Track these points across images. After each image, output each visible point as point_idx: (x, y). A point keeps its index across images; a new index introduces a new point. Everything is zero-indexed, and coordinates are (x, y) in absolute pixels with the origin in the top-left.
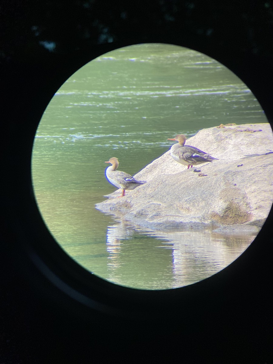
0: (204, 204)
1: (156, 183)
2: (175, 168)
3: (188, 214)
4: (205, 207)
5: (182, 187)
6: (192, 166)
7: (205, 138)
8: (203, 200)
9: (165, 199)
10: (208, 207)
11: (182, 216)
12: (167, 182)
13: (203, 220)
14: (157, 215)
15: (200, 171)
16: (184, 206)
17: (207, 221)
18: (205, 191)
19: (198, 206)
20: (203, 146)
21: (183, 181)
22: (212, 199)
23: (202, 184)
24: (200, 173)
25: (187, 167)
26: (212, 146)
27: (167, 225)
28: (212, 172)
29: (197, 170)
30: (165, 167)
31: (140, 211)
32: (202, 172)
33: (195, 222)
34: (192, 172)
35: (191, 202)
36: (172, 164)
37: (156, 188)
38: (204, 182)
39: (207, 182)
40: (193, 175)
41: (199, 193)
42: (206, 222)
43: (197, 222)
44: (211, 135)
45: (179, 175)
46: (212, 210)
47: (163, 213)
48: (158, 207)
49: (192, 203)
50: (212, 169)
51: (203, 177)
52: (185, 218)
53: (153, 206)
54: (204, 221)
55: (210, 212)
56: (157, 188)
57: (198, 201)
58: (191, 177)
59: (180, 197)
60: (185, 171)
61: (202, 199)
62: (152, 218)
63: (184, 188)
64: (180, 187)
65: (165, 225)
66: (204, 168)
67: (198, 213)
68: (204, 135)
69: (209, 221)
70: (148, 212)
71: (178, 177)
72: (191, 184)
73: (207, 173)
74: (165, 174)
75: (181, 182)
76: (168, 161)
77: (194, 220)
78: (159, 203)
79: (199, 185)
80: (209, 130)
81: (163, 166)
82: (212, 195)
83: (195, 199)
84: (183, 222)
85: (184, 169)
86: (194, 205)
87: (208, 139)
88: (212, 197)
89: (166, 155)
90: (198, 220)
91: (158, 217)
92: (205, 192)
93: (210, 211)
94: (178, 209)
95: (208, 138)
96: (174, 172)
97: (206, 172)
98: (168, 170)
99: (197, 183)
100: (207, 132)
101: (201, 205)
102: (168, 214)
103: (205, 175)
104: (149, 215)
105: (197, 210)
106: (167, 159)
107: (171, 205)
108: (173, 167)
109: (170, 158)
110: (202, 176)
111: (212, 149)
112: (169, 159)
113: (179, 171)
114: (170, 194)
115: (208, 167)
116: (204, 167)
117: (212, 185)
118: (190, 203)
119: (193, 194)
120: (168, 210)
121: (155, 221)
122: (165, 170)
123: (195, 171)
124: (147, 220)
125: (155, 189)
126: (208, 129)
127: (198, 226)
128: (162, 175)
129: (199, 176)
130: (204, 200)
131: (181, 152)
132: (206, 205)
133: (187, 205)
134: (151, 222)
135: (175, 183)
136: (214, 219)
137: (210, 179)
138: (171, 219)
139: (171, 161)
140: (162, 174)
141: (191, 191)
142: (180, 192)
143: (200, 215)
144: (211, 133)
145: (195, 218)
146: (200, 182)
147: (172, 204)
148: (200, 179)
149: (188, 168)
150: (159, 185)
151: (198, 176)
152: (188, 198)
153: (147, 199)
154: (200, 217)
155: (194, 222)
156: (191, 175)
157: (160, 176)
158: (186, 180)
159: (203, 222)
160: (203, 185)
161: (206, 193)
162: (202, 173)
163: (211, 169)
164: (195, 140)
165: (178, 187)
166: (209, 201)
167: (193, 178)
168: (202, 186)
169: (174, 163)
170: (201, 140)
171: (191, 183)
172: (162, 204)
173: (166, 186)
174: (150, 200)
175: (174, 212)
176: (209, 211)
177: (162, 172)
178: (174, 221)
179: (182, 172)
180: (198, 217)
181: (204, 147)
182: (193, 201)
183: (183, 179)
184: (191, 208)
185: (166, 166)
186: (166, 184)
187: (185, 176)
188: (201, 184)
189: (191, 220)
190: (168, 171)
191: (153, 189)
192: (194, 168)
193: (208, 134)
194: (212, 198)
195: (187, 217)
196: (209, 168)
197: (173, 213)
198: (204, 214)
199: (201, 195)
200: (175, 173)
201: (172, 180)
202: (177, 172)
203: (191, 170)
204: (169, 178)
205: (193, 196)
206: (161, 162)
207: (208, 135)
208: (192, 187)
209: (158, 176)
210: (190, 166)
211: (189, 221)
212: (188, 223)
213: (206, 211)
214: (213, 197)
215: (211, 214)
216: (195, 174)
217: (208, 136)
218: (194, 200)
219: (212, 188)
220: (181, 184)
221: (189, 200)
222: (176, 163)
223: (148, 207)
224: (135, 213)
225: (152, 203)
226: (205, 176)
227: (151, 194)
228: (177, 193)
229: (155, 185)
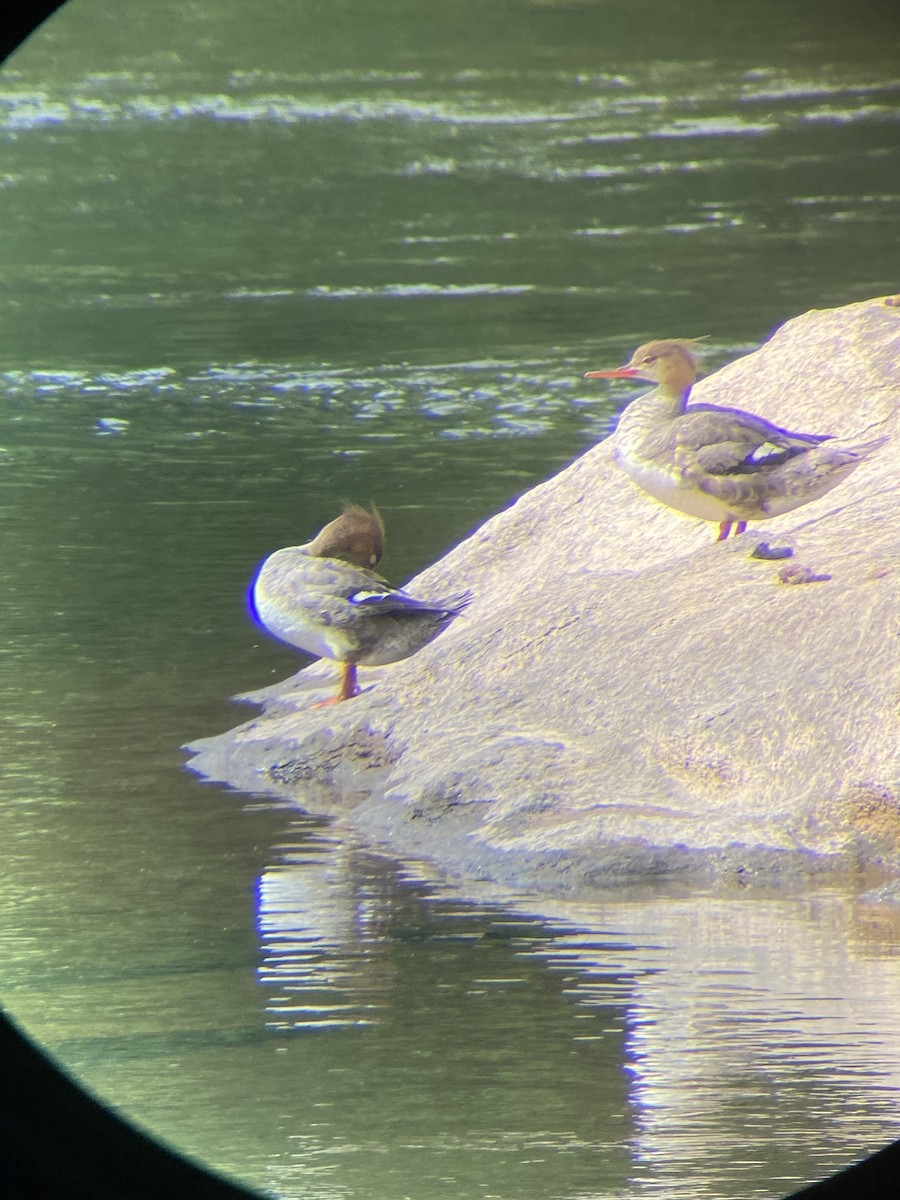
0: (813, 743)
1: (539, 623)
2: (648, 535)
3: (720, 803)
4: (818, 763)
5: (684, 644)
6: (742, 527)
7: (816, 361)
8: (808, 717)
9: (586, 715)
10: (835, 759)
11: (685, 809)
12: (598, 618)
13: (804, 832)
14: (543, 807)
15: (788, 553)
16: (697, 755)
17: (828, 840)
18: (817, 665)
19: (778, 754)
20: (804, 409)
21: (692, 611)
22: (858, 711)
23: (798, 630)
24: (788, 563)
25: (713, 529)
26: (860, 412)
27: (601, 864)
28: (856, 558)
29: (771, 547)
30: (590, 531)
31: (442, 784)
32: (801, 559)
33: (760, 847)
34: (744, 560)
35: (735, 733)
36: (629, 516)
37: (535, 650)
38: (812, 616)
39: (826, 617)
40: (751, 578)
41: (786, 677)
42: (824, 848)
43: (770, 844)
44: (854, 344)
45: (669, 574)
46: (858, 778)
47: (576, 797)
48: (549, 761)
49: (742, 739)
50: (856, 544)
51: (804, 587)
52: (700, 824)
53: (519, 753)
54: (810, 839)
55: (843, 790)
56: (542, 653)
57: (778, 726)
58: (739, 585)
59: (676, 700)
60: (701, 555)
61: (801, 716)
62: (517, 822)
63: (695, 650)
64: (673, 648)
65: (584, 864)
66: (814, 534)
67: (776, 796)
68: (813, 350)
69: (842, 839)
70: (489, 788)
71: (664, 586)
72: (735, 627)
73: (831, 565)
74: (586, 572)
75: (681, 615)
76: (603, 498)
77: (751, 837)
78: (551, 736)
79: (785, 631)
80: (839, 316)
81: (575, 528)
82: (856, 689)
83: (760, 714)
84: (691, 846)
85: (700, 542)
86: (752, 752)
87: (836, 371)
88: (860, 701)
89: (596, 463)
90: (779, 835)
91: (547, 815)
92: (821, 671)
93: (845, 785)
94: (659, 771)
95: (835, 366)
96: (638, 558)
97: (822, 556)
98: (604, 545)
99: (769, 621)
100: (827, 328)
101: (793, 746)
102: (605, 802)
103: (820, 579)
104: (493, 809)
105: (773, 774)
106: (600, 483)
107: (624, 750)
108: (636, 533)
109: (619, 482)
110: (800, 582)
111: (856, 424)
112: (608, 486)
113: (669, 555)
114: (614, 685)
115: (834, 530)
116: (812, 530)
117: (857, 634)
118: (730, 740)
119: (746, 683)
120: (606, 778)
121: (532, 840)
122: (589, 545)
123: (763, 552)
124: (483, 833)
125: (532, 658)
126: (836, 311)
127: (775, 870)
128: (573, 575)
129: (785, 581)
130: (811, 720)
131: (684, 443)
132: (822, 751)
133: (713, 748)
134: (508, 845)
135: (646, 619)
136: (867, 827)
137: (849, 599)
138: (624, 829)
139: (623, 494)
140: (573, 569)
141: (738, 670)
142: (673, 676)
143: (791, 805)
144: (852, 338)
145: (758, 822)
146: (786, 615)
147: (625, 742)
148: (787, 600)
149: (724, 536)
150: (554, 633)
151: (777, 580)
152: (721, 707)
153: (485, 713)
154: (788, 816)
155: (752, 844)
156: (738, 578)
157: (559, 580)
158: (707, 606)
159: (808, 846)
160: (809, 633)
161: (823, 677)
162: (798, 566)
163: (850, 543)
164: (760, 375)
165: (664, 646)
166: (840, 727)
167: (747, 592)
168: (801, 636)
169: (642, 509)
170: (796, 375)
171: (740, 621)
172: (568, 744)
173: (594, 638)
174: (502, 722)
175: (637, 790)
176: (839, 783)
177: (570, 561)
178: (638, 841)
179: (684, 561)
180: (775, 820)
181: (815, 415)
182: (750, 728)
183: (689, 597)
184: (736, 767)
185: (595, 523)
186: (594, 627)
187: (701, 581)
188: (792, 628)
189: (735, 837)
190: (608, 552)
191: (519, 654)
192: (755, 533)
193: (837, 341)
194: (856, 705)
195: (714, 815)
196: (840, 534)
197: (633, 792)
198: (810, 799)
199: (795, 692)
200: (644, 564)
201: (629, 603)
202: (659, 561)
203: (737, 550)
204: (608, 595)
205: (749, 695)
206: (567, 504)
207: (837, 347)
208: (741, 648)
209: (547, 584)
210: (735, 526)
211: (725, 838)
212: (718, 851)
213: (820, 782)
214: (865, 704)
215: (854, 802)
216: (760, 573)
217: (837, 353)
218: (752, 718)
219: (858, 654)
220: (679, 626)
221: (722, 721)
222: (650, 506)
223: (488, 759)
224: (413, 792)
225: (513, 735)
226: (820, 585)
227: (511, 685)
228: (655, 682)
229: (531, 634)
